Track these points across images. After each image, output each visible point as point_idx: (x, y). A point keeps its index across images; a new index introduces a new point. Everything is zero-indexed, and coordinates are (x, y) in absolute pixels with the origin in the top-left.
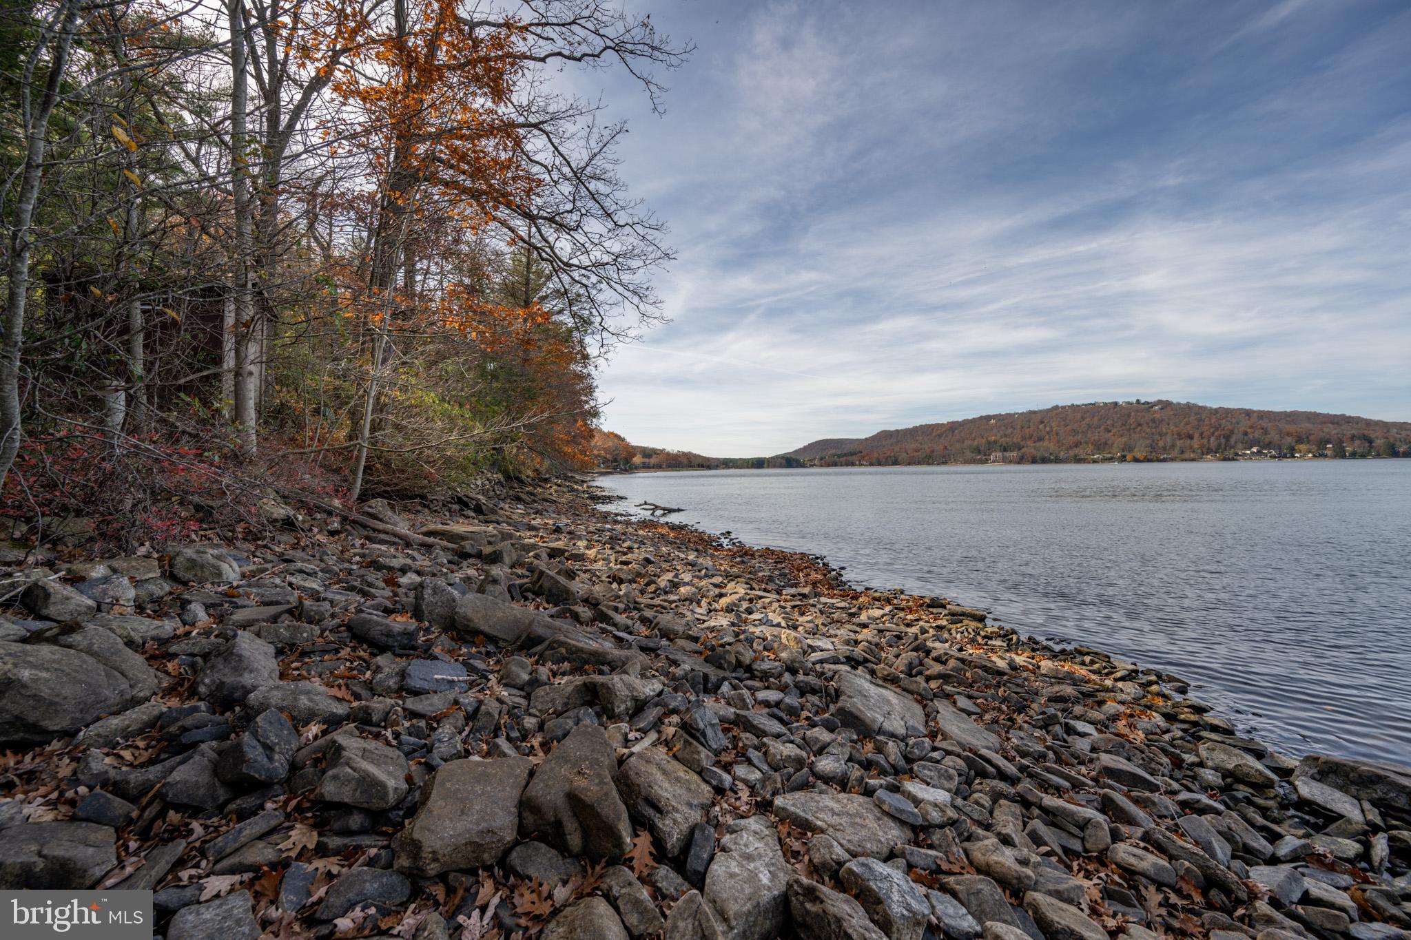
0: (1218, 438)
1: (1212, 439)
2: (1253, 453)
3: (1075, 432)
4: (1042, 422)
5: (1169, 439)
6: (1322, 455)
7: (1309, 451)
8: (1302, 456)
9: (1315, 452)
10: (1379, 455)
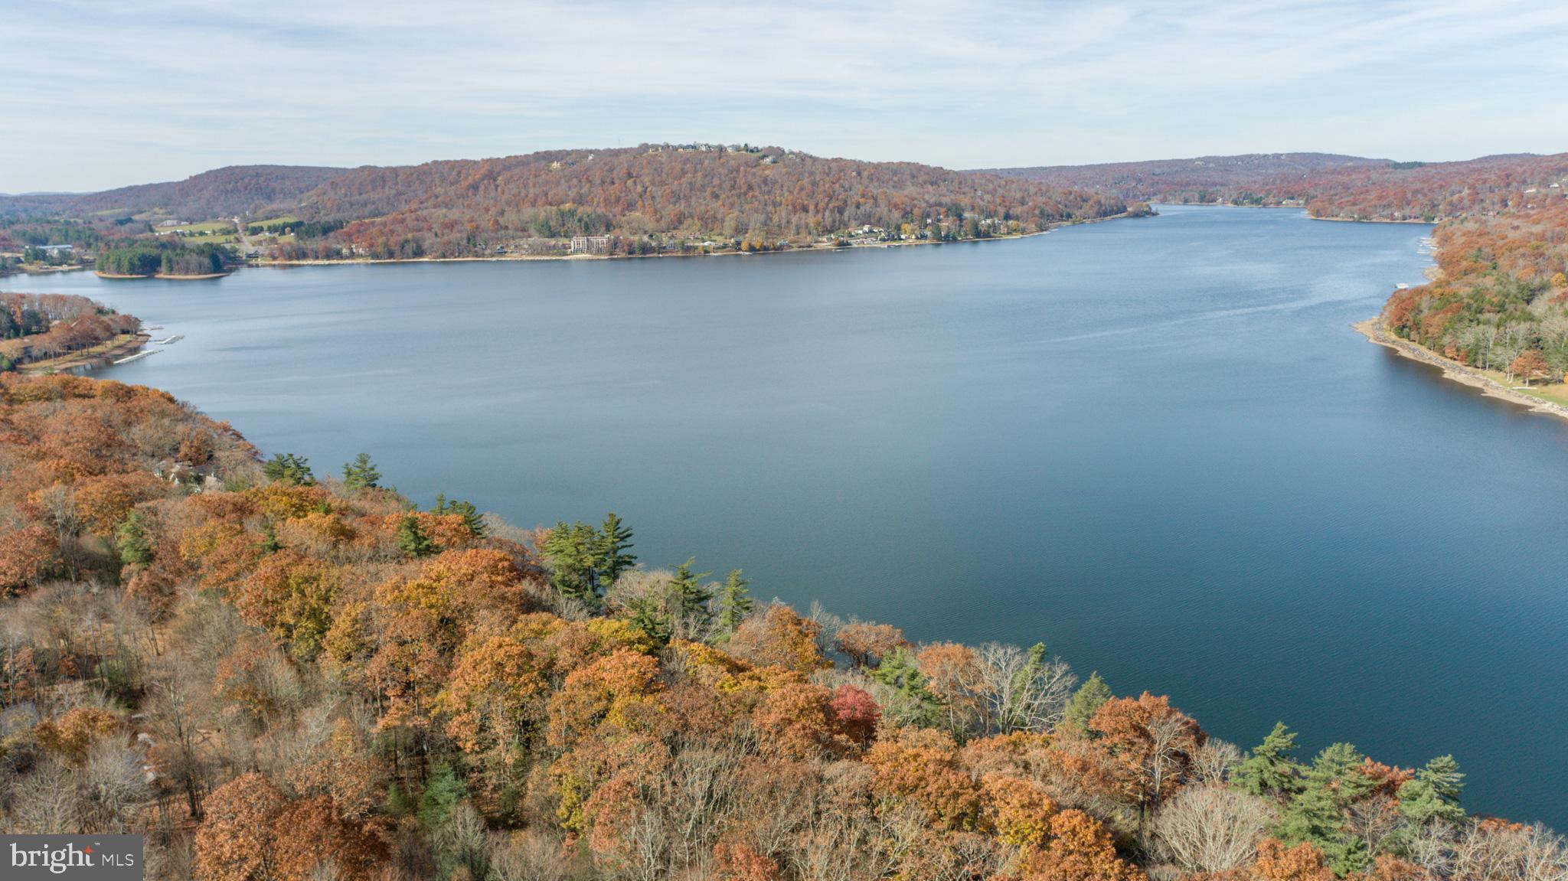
0: (832, 211)
1: (827, 213)
2: (865, 233)
3: (676, 197)
4: (630, 175)
5: (783, 212)
6: (924, 237)
7: (913, 231)
8: (907, 238)
9: (917, 233)
10: (966, 235)
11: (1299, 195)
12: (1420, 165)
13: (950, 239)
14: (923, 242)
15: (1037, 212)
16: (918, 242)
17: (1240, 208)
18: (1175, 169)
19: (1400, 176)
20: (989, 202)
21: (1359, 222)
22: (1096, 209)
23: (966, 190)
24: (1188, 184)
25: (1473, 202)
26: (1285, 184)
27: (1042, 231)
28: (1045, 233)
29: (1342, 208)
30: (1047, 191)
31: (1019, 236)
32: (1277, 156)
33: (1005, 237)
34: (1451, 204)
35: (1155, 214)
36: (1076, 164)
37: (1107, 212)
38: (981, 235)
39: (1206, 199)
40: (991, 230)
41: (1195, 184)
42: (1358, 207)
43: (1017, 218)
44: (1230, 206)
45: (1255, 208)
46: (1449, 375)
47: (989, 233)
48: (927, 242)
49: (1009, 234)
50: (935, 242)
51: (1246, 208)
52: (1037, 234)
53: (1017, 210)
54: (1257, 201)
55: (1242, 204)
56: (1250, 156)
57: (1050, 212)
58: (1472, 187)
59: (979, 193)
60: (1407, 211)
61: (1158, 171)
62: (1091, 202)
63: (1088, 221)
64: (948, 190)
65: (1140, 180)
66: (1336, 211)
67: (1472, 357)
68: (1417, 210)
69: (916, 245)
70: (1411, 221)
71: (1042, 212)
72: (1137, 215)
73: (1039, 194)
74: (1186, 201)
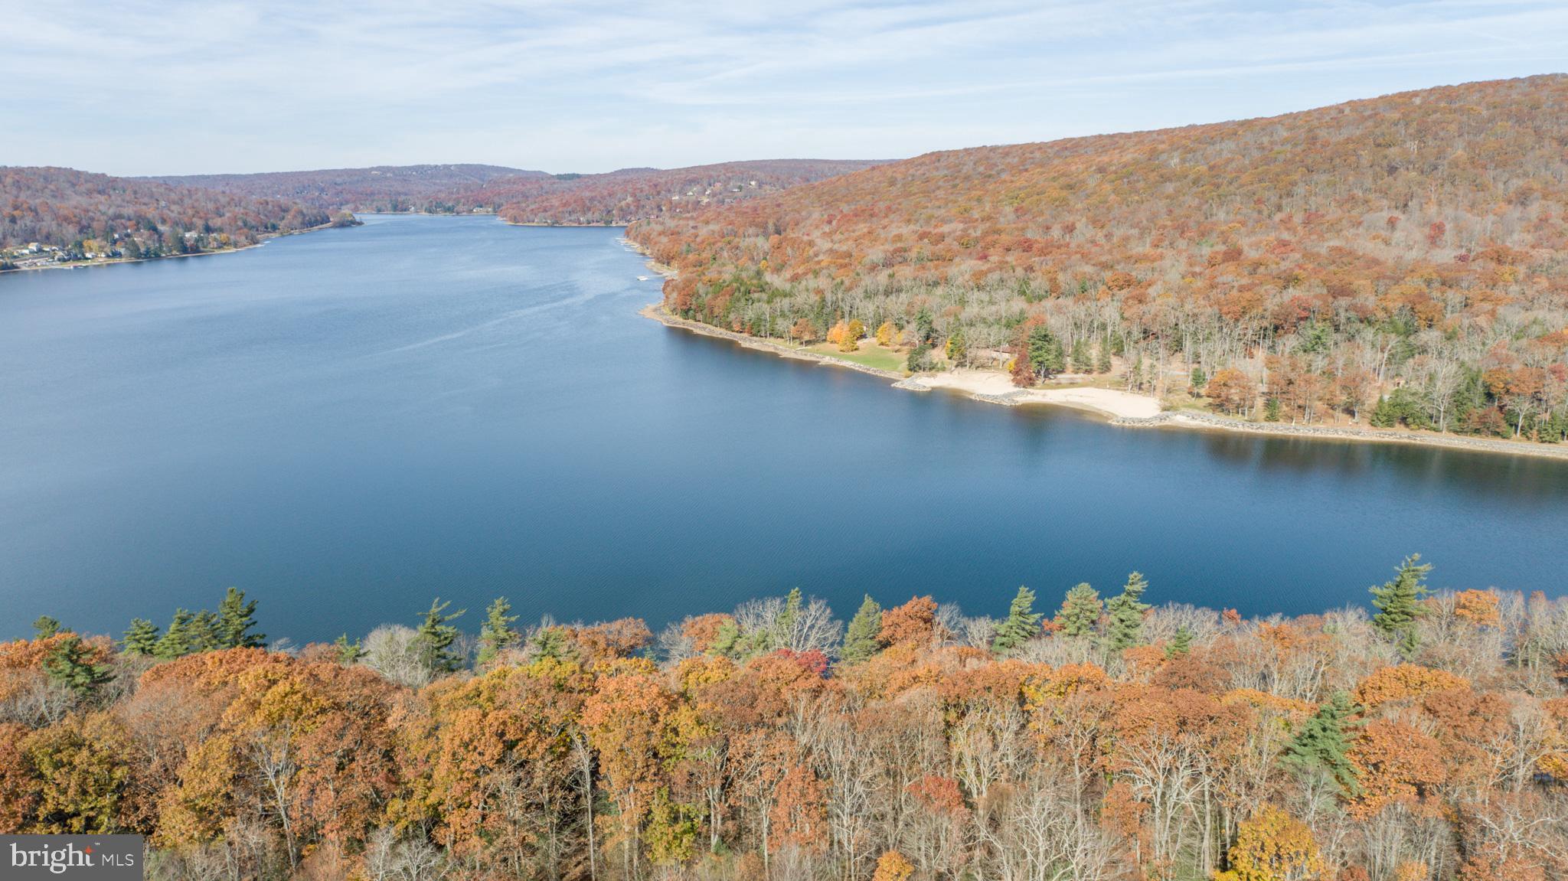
2: (33, 252)
6: (116, 254)
7: (101, 249)
8: (93, 258)
9: (108, 250)
10: (171, 251)
11: (487, 204)
12: (578, 176)
13: (152, 256)
14: (117, 260)
15: (240, 223)
16: (111, 261)
17: (435, 216)
18: (356, 178)
19: (566, 185)
20: (179, 213)
21: (552, 226)
22: (300, 220)
23: (146, 200)
24: (372, 194)
25: (638, 207)
26: (469, 193)
27: (255, 243)
28: (259, 245)
29: (536, 215)
30: (240, 202)
31: (233, 250)
32: (447, 167)
33: (217, 252)
34: (621, 209)
35: (360, 224)
36: (244, 173)
37: (313, 222)
38: (188, 251)
39: (399, 208)
40: (200, 244)
41: (379, 193)
42: (549, 213)
43: (221, 230)
44: (424, 215)
45: (449, 216)
46: (745, 344)
47: (198, 247)
48: (123, 260)
49: (220, 247)
50: (134, 260)
51: (440, 216)
52: (251, 247)
53: (216, 222)
54: (450, 210)
55: (437, 212)
56: (422, 167)
57: (253, 223)
58: (634, 195)
59: (163, 203)
60: (589, 216)
61: (339, 180)
62: (292, 213)
63: (296, 232)
64: (123, 200)
65: (322, 190)
66: (531, 217)
67: (755, 329)
68: (597, 215)
69: (109, 265)
70: (594, 224)
71: (245, 224)
72: (343, 225)
73: (233, 204)
74: (379, 211)
